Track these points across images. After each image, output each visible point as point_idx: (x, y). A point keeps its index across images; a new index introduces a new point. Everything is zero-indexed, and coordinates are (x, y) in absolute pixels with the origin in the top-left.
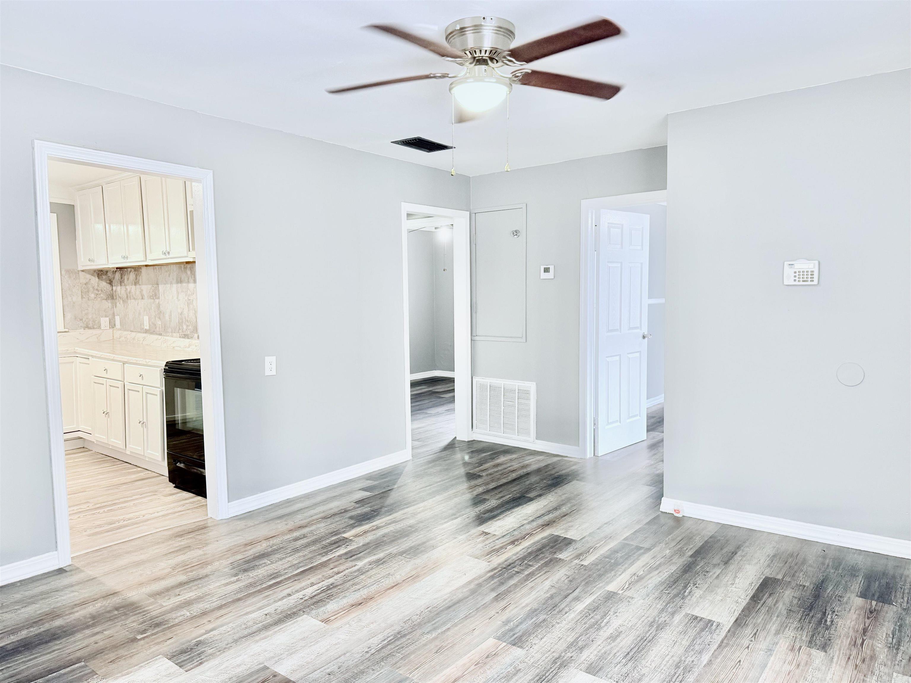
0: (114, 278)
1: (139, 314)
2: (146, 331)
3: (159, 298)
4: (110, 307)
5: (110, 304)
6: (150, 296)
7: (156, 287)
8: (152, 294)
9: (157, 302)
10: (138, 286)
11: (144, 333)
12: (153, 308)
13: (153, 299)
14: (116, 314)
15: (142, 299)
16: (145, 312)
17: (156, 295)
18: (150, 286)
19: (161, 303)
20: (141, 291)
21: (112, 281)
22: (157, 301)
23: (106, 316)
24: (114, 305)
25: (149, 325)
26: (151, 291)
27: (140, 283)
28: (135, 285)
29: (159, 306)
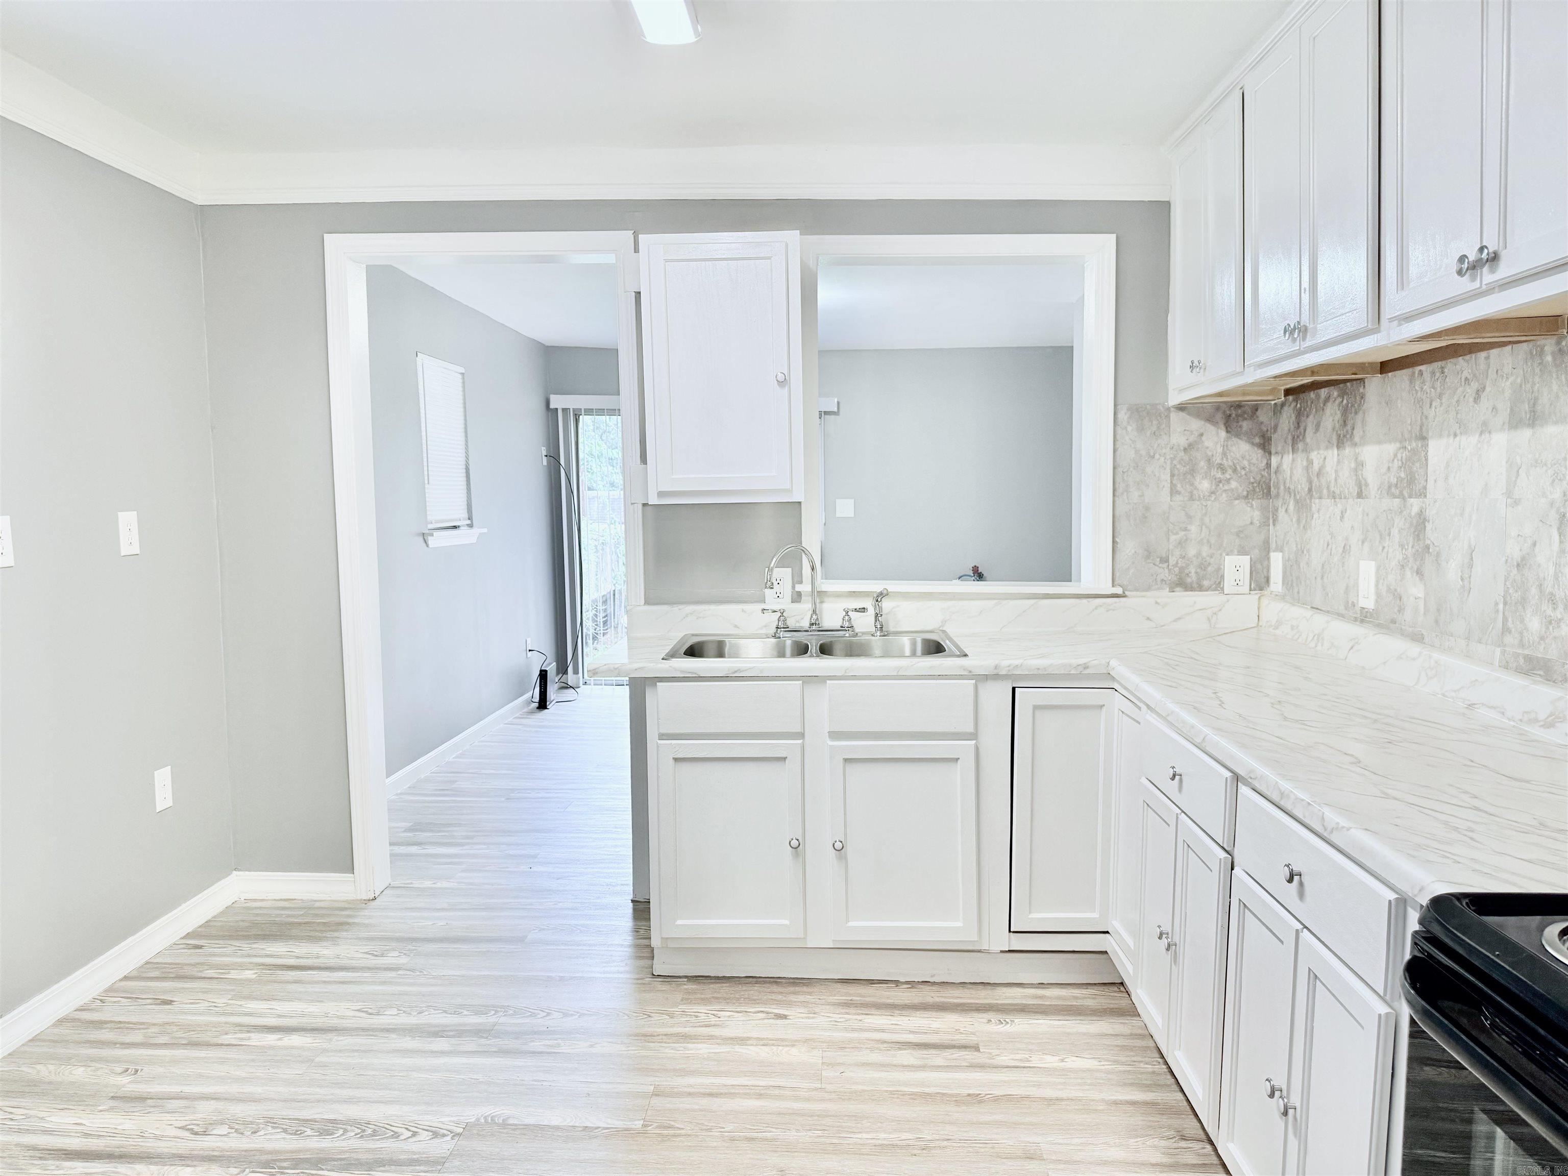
0: (1275, 428)
1: (1346, 549)
2: (1364, 617)
3: (1423, 494)
4: (1257, 522)
5: (1257, 514)
6: (1390, 487)
7: (1414, 452)
8: (1400, 479)
9: (1415, 510)
10: (1348, 451)
11: (1356, 619)
12: (1395, 531)
13: (1401, 496)
14: (1273, 546)
15: (1360, 495)
16: (1366, 544)
17: (1411, 480)
18: (1391, 448)
19: (1430, 513)
20: (1360, 465)
21: (1270, 439)
22: (1415, 505)
23: (1242, 552)
24: (1270, 517)
25: (1378, 595)
26: (1397, 463)
27: (1357, 439)
28: (1338, 447)
29: (1420, 524)
